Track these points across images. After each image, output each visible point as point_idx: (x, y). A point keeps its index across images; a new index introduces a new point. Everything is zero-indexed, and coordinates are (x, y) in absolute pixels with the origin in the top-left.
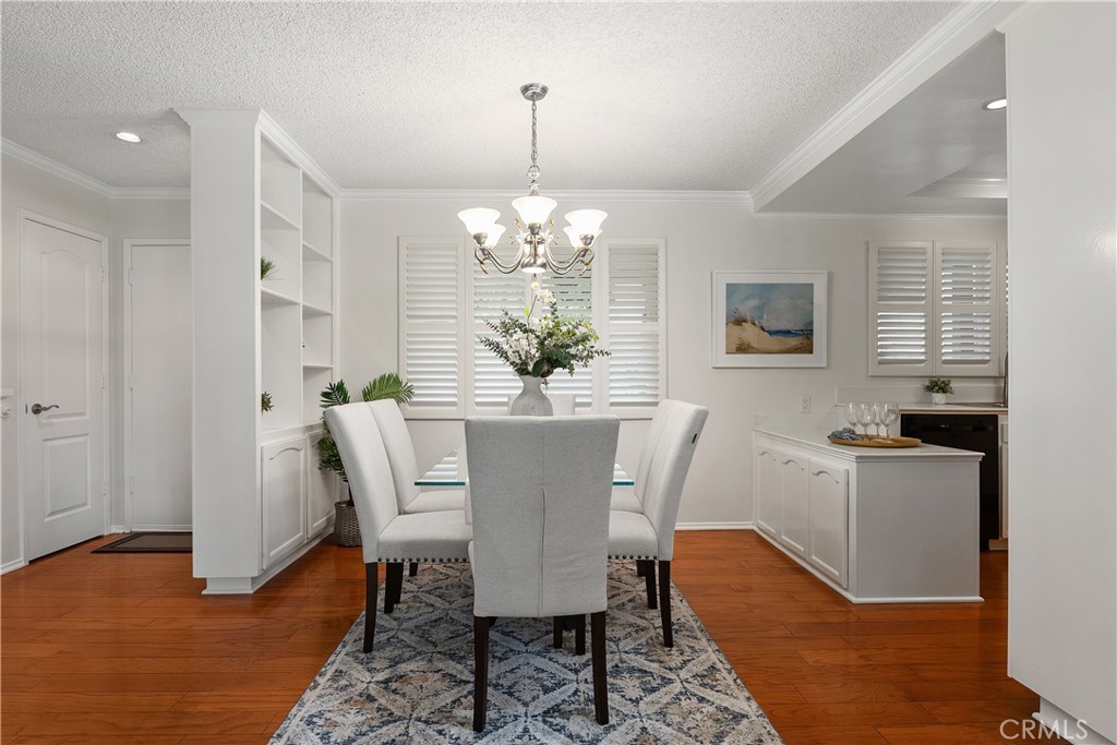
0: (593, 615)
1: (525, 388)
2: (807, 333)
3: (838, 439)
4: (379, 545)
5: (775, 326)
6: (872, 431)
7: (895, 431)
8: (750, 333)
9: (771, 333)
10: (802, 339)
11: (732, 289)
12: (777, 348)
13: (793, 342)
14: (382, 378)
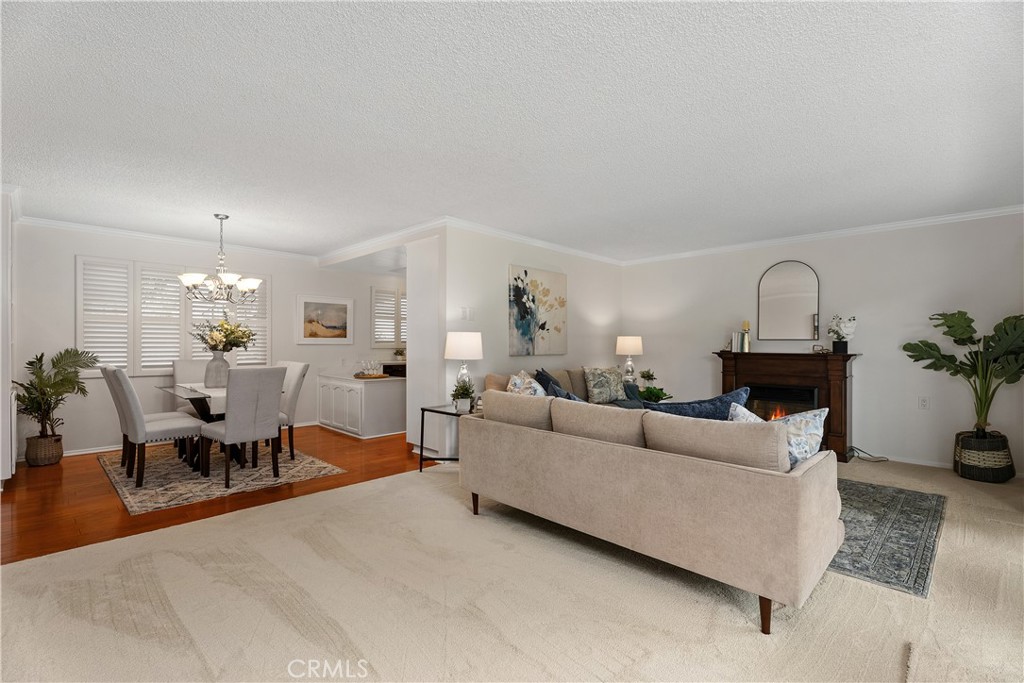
0: (273, 439)
1: (215, 357)
2: (344, 328)
3: (357, 376)
4: (146, 434)
5: (329, 324)
6: (371, 372)
7: (380, 372)
8: (315, 327)
9: (327, 327)
10: (341, 331)
11: (307, 305)
12: (328, 335)
13: (337, 332)
14: (67, 351)
